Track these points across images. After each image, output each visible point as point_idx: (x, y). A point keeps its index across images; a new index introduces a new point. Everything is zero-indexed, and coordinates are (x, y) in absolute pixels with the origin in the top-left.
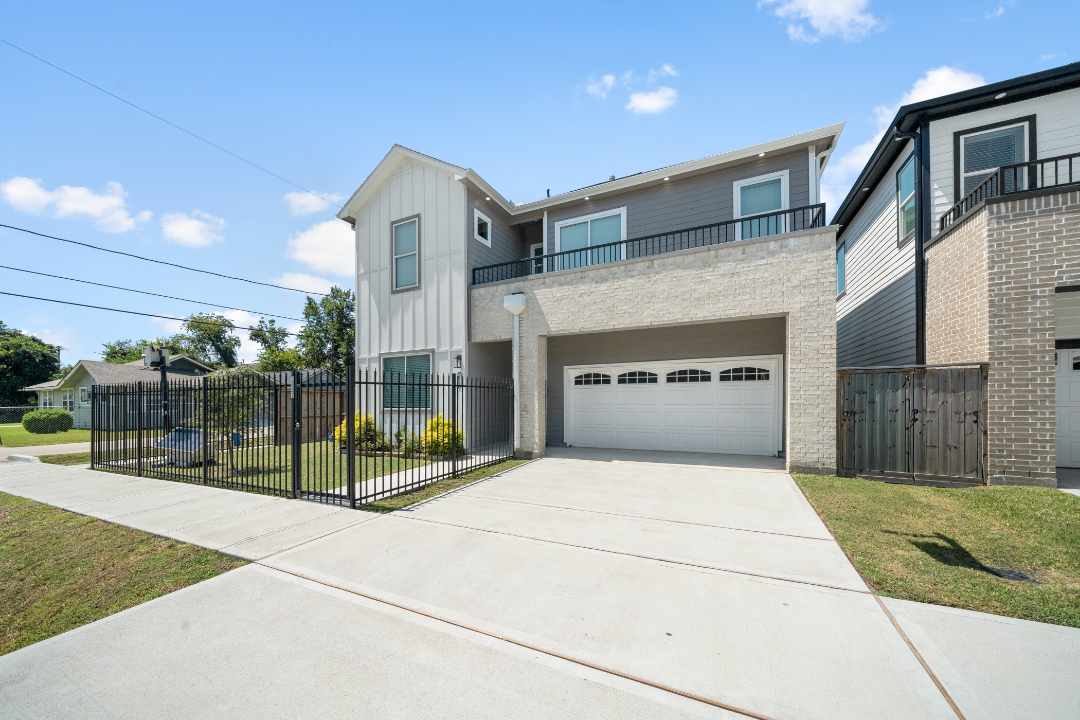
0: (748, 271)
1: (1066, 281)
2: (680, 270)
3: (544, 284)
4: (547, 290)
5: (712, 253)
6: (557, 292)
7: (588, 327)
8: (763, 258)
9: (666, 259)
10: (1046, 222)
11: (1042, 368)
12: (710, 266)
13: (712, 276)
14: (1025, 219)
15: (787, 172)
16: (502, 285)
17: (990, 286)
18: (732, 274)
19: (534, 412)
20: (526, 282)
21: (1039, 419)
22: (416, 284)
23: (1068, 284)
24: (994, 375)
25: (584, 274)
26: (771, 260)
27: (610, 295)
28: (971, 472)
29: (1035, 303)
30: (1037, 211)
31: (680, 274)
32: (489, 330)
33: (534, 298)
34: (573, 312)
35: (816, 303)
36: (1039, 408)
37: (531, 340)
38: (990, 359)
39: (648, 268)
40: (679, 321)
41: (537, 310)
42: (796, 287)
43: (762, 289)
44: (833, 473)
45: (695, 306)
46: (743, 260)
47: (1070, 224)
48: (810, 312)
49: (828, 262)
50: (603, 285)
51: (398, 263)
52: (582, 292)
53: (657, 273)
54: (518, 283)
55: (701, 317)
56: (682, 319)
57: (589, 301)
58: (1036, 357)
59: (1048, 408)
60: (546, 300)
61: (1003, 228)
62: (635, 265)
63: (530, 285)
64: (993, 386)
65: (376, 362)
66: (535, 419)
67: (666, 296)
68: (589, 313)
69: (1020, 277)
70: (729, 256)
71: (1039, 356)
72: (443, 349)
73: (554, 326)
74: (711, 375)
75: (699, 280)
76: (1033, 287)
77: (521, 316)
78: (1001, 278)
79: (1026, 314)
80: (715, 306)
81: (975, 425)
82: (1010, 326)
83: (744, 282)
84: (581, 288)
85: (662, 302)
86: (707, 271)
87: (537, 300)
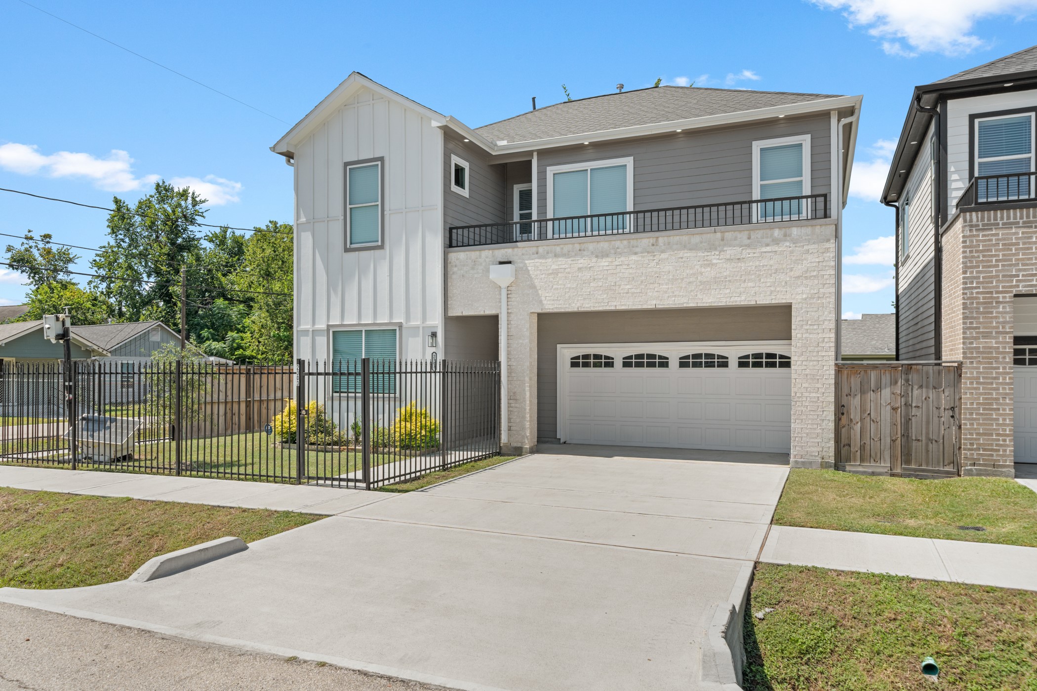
0: (754, 257)
1: (1022, 289)
2: (686, 251)
3: (537, 253)
4: (541, 261)
5: (719, 235)
6: (552, 264)
7: (587, 306)
8: (767, 245)
9: (672, 237)
10: (1007, 234)
11: (1004, 368)
12: (716, 249)
13: (718, 259)
14: (991, 229)
15: (808, 137)
16: (487, 251)
17: (964, 289)
18: (738, 259)
19: (525, 401)
20: (516, 250)
21: (1001, 415)
22: (378, 241)
23: (1023, 292)
24: (966, 373)
26: (775, 248)
27: (612, 271)
28: (949, 464)
29: (998, 308)
30: (1001, 222)
31: (686, 255)
32: (470, 302)
33: (524, 268)
34: (570, 288)
35: (817, 296)
36: (1001, 404)
37: (521, 318)
38: (964, 358)
39: (653, 245)
40: (685, 305)
41: (528, 283)
42: (798, 277)
43: (766, 277)
44: (831, 467)
45: (701, 290)
46: (748, 246)
47: (1025, 237)
48: (811, 304)
49: (828, 254)
50: (604, 260)
51: (352, 214)
52: (581, 266)
53: (663, 252)
54: (506, 250)
55: (707, 303)
56: (688, 303)
57: (589, 277)
58: (998, 358)
59: (1007, 404)
60: (539, 272)
61: (974, 236)
62: (639, 241)
64: (966, 383)
65: (324, 336)
66: (525, 409)
67: (671, 277)
68: (589, 290)
69: (987, 283)
70: (735, 240)
71: (1001, 356)
72: (413, 323)
73: (549, 303)
74: (729, 360)
75: (705, 262)
76: (997, 292)
77: (509, 288)
78: (972, 283)
79: (991, 318)
80: (721, 292)
81: (952, 420)
82: (979, 328)
83: (749, 268)
84: (579, 262)
85: (667, 284)
86: (713, 254)
87: (529, 271)
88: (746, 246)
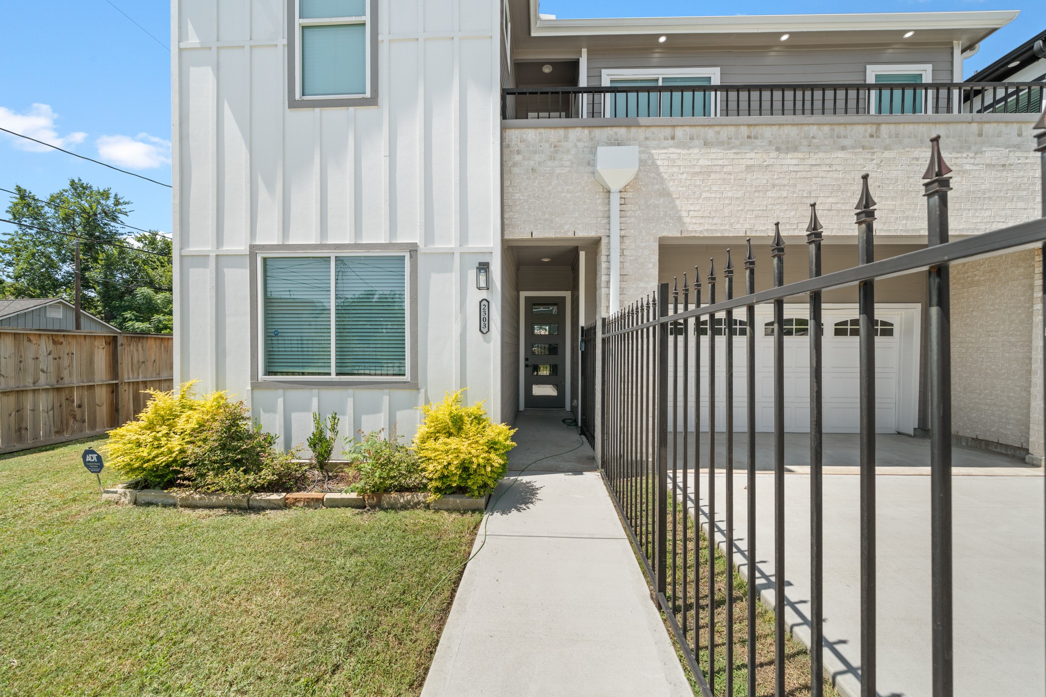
0: (1026, 164)
3: (673, 138)
4: (679, 151)
5: (974, 127)
6: (699, 156)
7: (761, 228)
9: (901, 126)
12: (969, 148)
13: (973, 164)
18: (1004, 165)
22: (364, 91)
25: (755, 131)
27: (804, 174)
32: (547, 216)
33: (650, 162)
34: (731, 198)
37: (643, 244)
39: (872, 136)
41: (657, 187)
50: (789, 156)
51: (306, 38)
52: (750, 162)
53: (887, 148)
57: (764, 181)
60: (675, 170)
62: (849, 128)
63: (642, 137)
67: (900, 188)
68: (764, 203)
70: (998, 137)
72: (442, 245)
73: (694, 221)
77: (624, 194)
80: (977, 214)
83: (1019, 180)
84: (748, 156)
85: (894, 198)
86: (965, 155)
87: (658, 167)
88: (1014, 146)
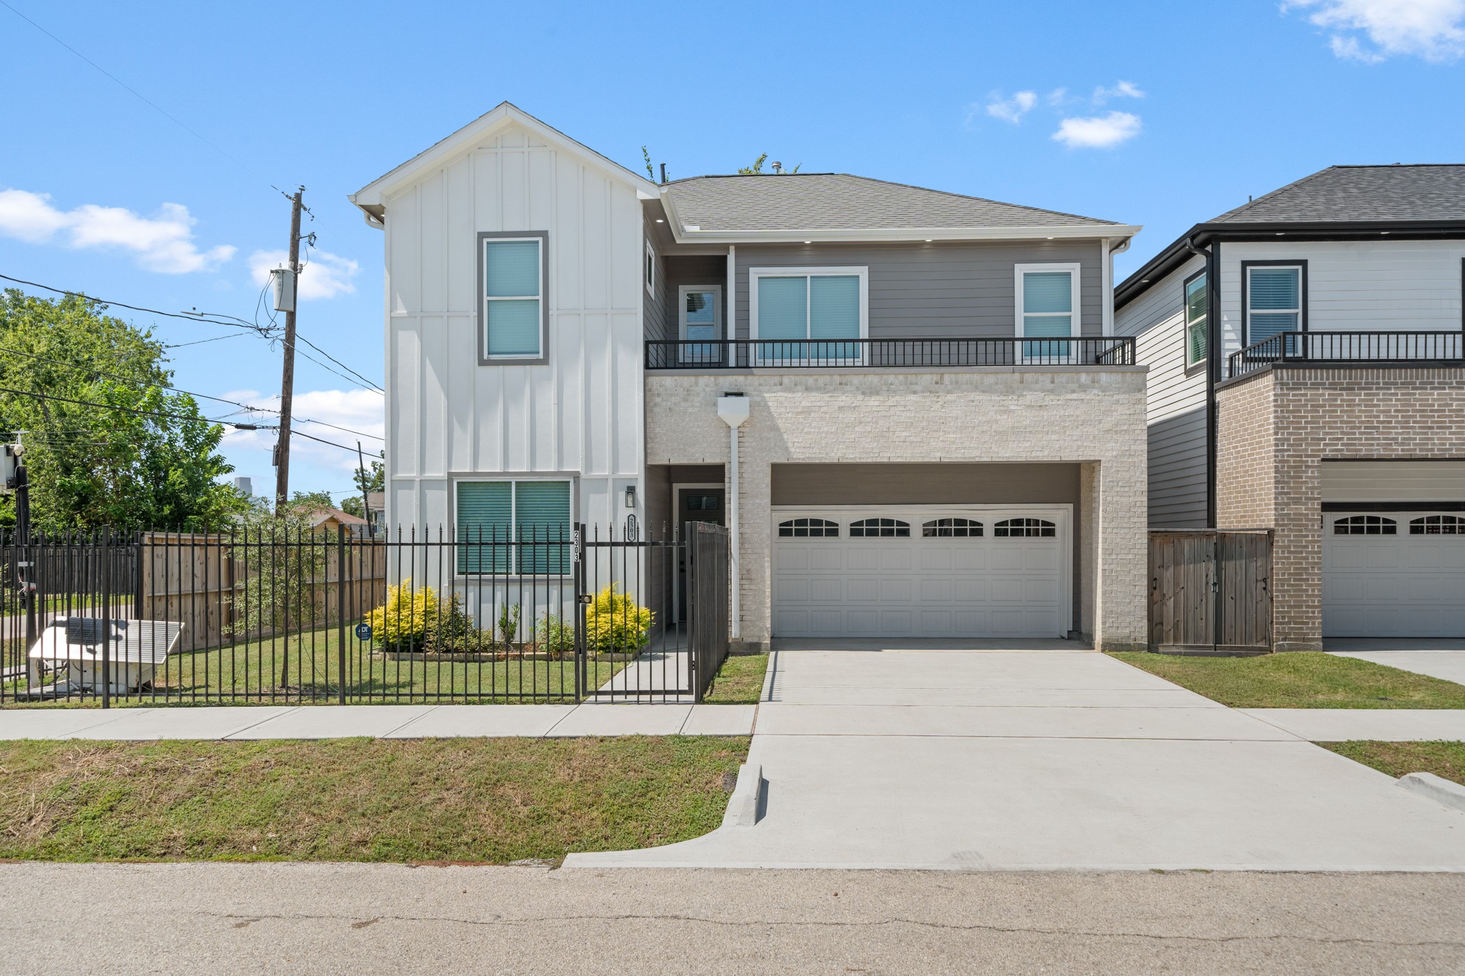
0: (1058, 405)
1: (1329, 453)
2: (978, 393)
3: (781, 384)
4: (786, 395)
5: (1017, 376)
6: (802, 400)
7: (851, 456)
8: (1073, 392)
9: (960, 375)
10: (1315, 395)
11: (1313, 536)
12: (1013, 393)
13: (1017, 405)
14: (1300, 389)
17: (1276, 451)
18: (1040, 406)
19: (764, 581)
20: (750, 378)
21: (1311, 585)
22: (538, 353)
23: (1330, 457)
24: (1278, 541)
25: (845, 379)
26: (1082, 396)
27: (884, 413)
28: (1261, 640)
29: (1307, 473)
30: (1309, 382)
31: (978, 398)
32: (681, 446)
33: (763, 403)
34: (827, 433)
35: (1128, 453)
36: (1310, 574)
37: (758, 469)
38: (1276, 525)
39: (937, 383)
40: (977, 459)
41: (769, 423)
42: (1108, 431)
43: (1072, 429)
44: (1144, 649)
45: (996, 441)
46: (1052, 391)
47: (1331, 399)
48: (1122, 462)
49: (1140, 406)
50: (873, 399)
51: (493, 310)
52: (842, 404)
53: (949, 392)
54: (735, 377)
56: (980, 457)
57: (853, 419)
58: (1307, 525)
59: (1316, 574)
60: (783, 410)
61: (1285, 395)
62: (919, 377)
63: (757, 384)
64: (1277, 552)
65: (442, 489)
66: (764, 592)
67: (959, 424)
68: (853, 436)
69: (1297, 445)
70: (1036, 383)
71: (1310, 523)
72: (596, 473)
73: (798, 451)
75: (1001, 408)
76: (1307, 456)
77: (741, 429)
78: (1283, 445)
79: (1302, 483)
80: (1020, 445)
81: (1264, 592)
82: (1289, 493)
83: (1053, 418)
84: (840, 399)
85: (954, 432)
86: (1010, 398)
87: (769, 407)
88: (1048, 391)
